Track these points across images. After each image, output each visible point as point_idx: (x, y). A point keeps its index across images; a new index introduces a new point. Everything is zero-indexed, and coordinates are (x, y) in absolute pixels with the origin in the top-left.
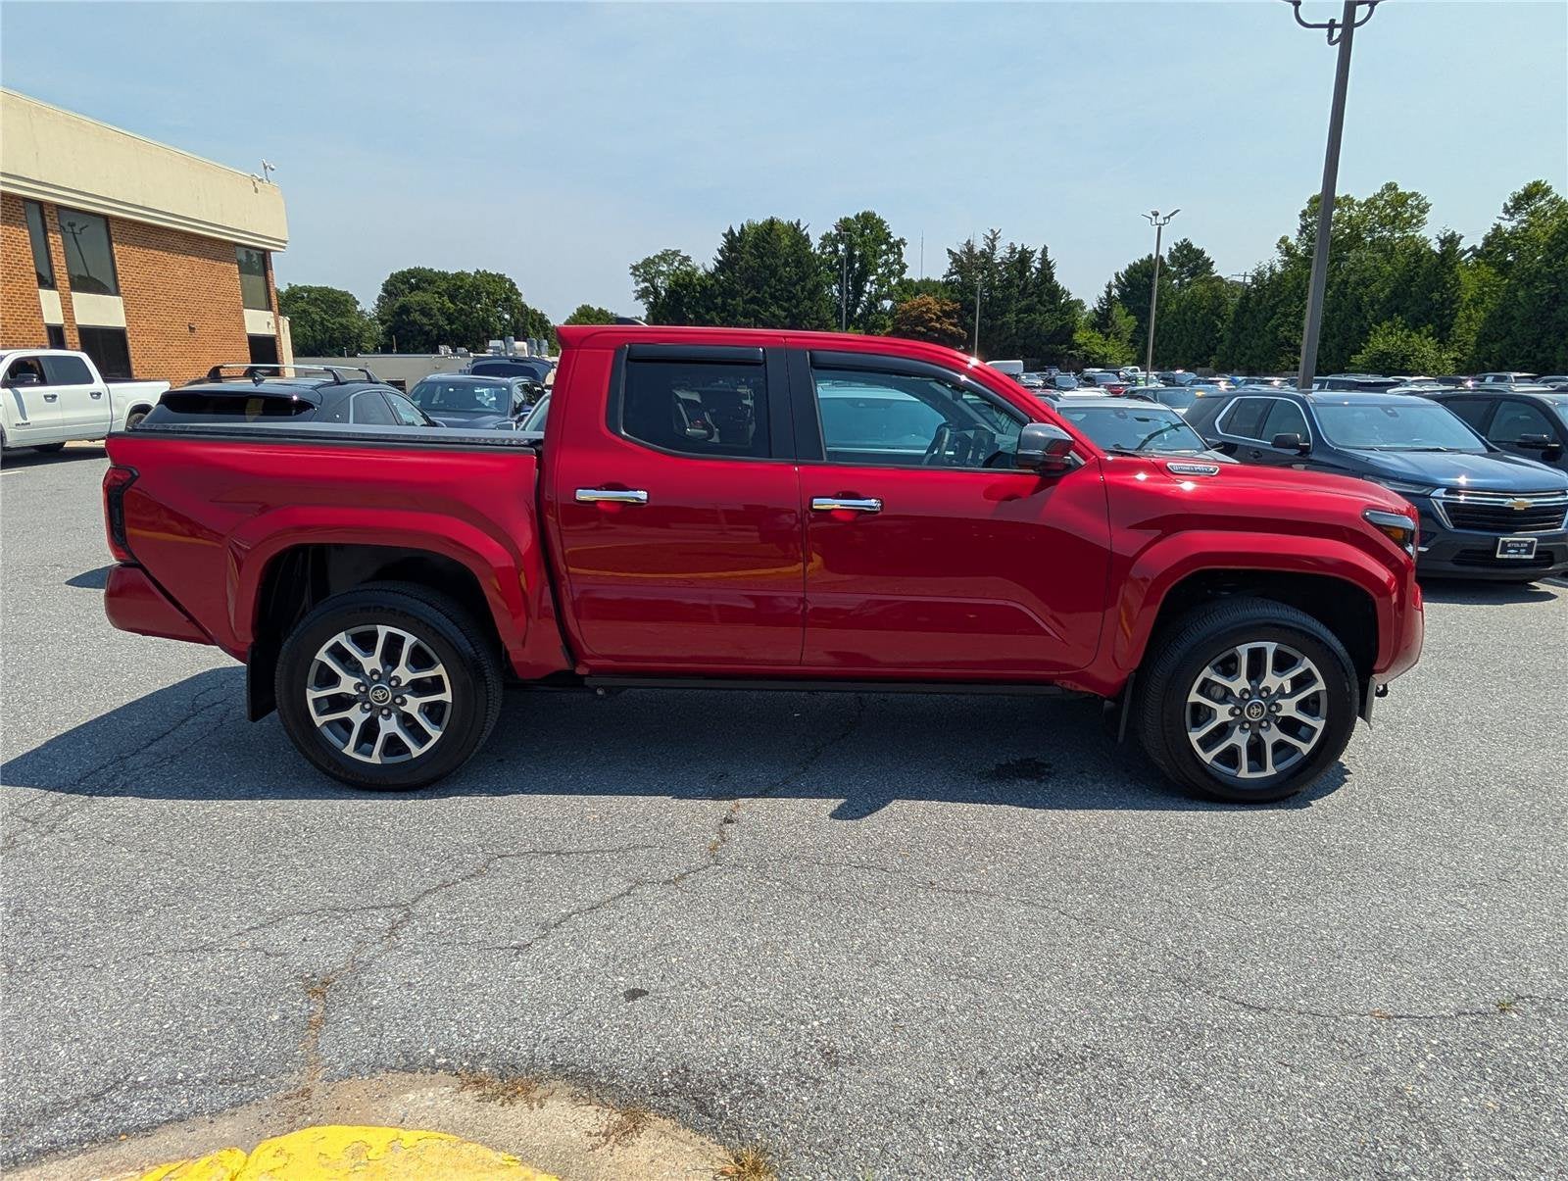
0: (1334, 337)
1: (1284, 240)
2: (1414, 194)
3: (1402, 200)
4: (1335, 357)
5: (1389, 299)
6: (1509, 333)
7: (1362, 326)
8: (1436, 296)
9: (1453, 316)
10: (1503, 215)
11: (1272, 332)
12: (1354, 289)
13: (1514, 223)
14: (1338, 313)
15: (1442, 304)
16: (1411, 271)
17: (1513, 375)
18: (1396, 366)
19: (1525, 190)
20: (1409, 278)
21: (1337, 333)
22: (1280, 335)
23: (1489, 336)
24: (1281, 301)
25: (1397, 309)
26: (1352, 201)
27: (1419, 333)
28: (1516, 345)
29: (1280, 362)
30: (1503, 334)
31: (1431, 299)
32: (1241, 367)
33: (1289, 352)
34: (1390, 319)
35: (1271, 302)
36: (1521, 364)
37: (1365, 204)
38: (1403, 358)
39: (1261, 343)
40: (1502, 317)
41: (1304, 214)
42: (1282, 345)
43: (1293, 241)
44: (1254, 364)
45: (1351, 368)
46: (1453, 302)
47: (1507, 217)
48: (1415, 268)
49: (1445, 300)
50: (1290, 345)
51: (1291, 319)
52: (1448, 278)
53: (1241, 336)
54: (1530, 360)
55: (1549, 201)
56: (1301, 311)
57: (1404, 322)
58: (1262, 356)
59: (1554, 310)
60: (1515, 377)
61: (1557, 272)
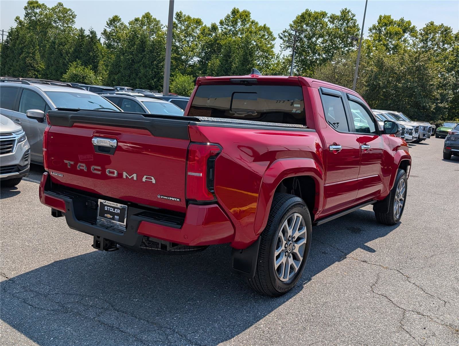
0: (52, 65)
1: (18, 18)
2: (70, 10)
3: (65, 11)
4: (54, 74)
5: (73, 53)
6: (119, 72)
7: (64, 62)
8: (91, 54)
9: (98, 62)
10: (107, 26)
11: (22, 60)
12: (59, 46)
13: (110, 30)
14: (53, 55)
15: (94, 57)
16: (80, 42)
17: (126, 88)
18: (81, 80)
19: (113, 18)
20: (80, 45)
21: (53, 64)
22: (27, 62)
23: (113, 72)
24: (25, 46)
25: (77, 57)
26: (46, 7)
27: (87, 68)
28: (123, 76)
29: (29, 74)
30: (117, 72)
31: (89, 55)
32: (9, 74)
33: (32, 70)
34: (76, 61)
35: (20, 46)
36: (125, 84)
37: (52, 9)
38: (83, 77)
39: (18, 64)
40: (116, 65)
41: (26, 8)
42: (28, 66)
43: (22, 18)
44: (16, 73)
45: (63, 80)
46: (97, 57)
47: (108, 27)
48: (82, 41)
49: (94, 56)
50: (32, 67)
51: (31, 55)
52: (94, 47)
53: (7, 60)
54: (128, 83)
55: (121, 24)
56: (35, 52)
57: (81, 62)
58: (20, 70)
59: (133, 65)
60: (127, 89)
61: (132, 51)
